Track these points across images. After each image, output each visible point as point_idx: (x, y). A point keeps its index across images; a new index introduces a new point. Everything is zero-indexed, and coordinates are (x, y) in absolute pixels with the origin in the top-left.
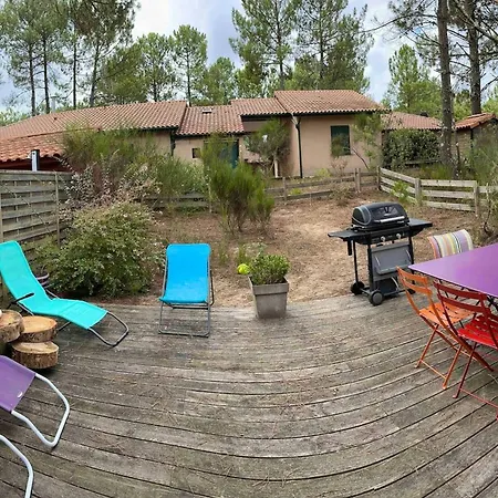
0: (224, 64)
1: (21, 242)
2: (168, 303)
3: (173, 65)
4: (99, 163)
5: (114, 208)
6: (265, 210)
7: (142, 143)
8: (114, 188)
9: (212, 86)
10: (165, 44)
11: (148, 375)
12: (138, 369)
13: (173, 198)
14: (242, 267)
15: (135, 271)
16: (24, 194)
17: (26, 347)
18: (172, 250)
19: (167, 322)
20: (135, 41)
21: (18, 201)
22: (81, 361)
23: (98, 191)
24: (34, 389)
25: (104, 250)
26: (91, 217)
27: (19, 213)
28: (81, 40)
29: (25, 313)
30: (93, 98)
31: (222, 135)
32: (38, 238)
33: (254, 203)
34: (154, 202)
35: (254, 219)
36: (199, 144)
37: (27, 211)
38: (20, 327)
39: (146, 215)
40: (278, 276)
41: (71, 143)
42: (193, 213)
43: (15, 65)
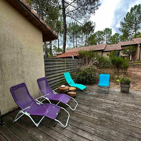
0: (117, 34)
1: (70, 73)
2: (99, 86)
3: (103, 37)
5: (88, 66)
6: (126, 68)
7: (95, 53)
8: (89, 62)
9: (114, 40)
10: (102, 33)
11: (94, 100)
12: (92, 98)
13: (102, 65)
14: (118, 80)
15: (92, 79)
16: (71, 63)
17: (70, 93)
18: (101, 75)
19: (99, 90)
21: (69, 65)
22: (81, 96)
23: (85, 63)
24: (71, 100)
25: (86, 74)
26: (83, 68)
27: (69, 67)
28: (83, 34)
29: (70, 86)
30: (86, 44)
31: (115, 51)
32: (73, 72)
33: (123, 66)
34: (96, 65)
35: (122, 70)
36: (109, 53)
37: (71, 67)
38: (69, 89)
39: (96, 68)
40: (128, 83)
41: (80, 54)
42: (106, 68)
43: (70, 38)
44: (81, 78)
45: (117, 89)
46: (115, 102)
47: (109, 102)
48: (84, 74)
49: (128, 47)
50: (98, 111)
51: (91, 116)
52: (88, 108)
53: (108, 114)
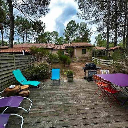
0: (62, 38)
1: (20, 70)
2: (52, 80)
4: (38, 54)
5: (41, 62)
6: (69, 63)
8: (41, 59)
9: (59, 41)
11: (49, 93)
12: (47, 92)
13: (53, 61)
14: (65, 73)
15: (45, 74)
16: (21, 60)
17: (22, 92)
18: (53, 70)
19: (52, 83)
20: (45, 32)
21: (20, 61)
22: (35, 93)
23: (38, 59)
24: (24, 101)
25: (39, 70)
26: (36, 64)
27: (20, 63)
28: (34, 31)
29: (22, 85)
30: (36, 42)
31: (61, 50)
32: (25, 69)
33: (67, 62)
34: (48, 61)
35: (67, 65)
36: (57, 51)
37: (22, 63)
38: (20, 88)
39: (48, 64)
40: (72, 74)
41: (32, 50)
42: (56, 63)
43: (19, 32)
44: (35, 74)
45: (65, 80)
46: (65, 91)
47: (61, 92)
48: (38, 70)
49: (69, 48)
50: (53, 103)
51: (48, 110)
52: (44, 104)
53: (61, 103)
